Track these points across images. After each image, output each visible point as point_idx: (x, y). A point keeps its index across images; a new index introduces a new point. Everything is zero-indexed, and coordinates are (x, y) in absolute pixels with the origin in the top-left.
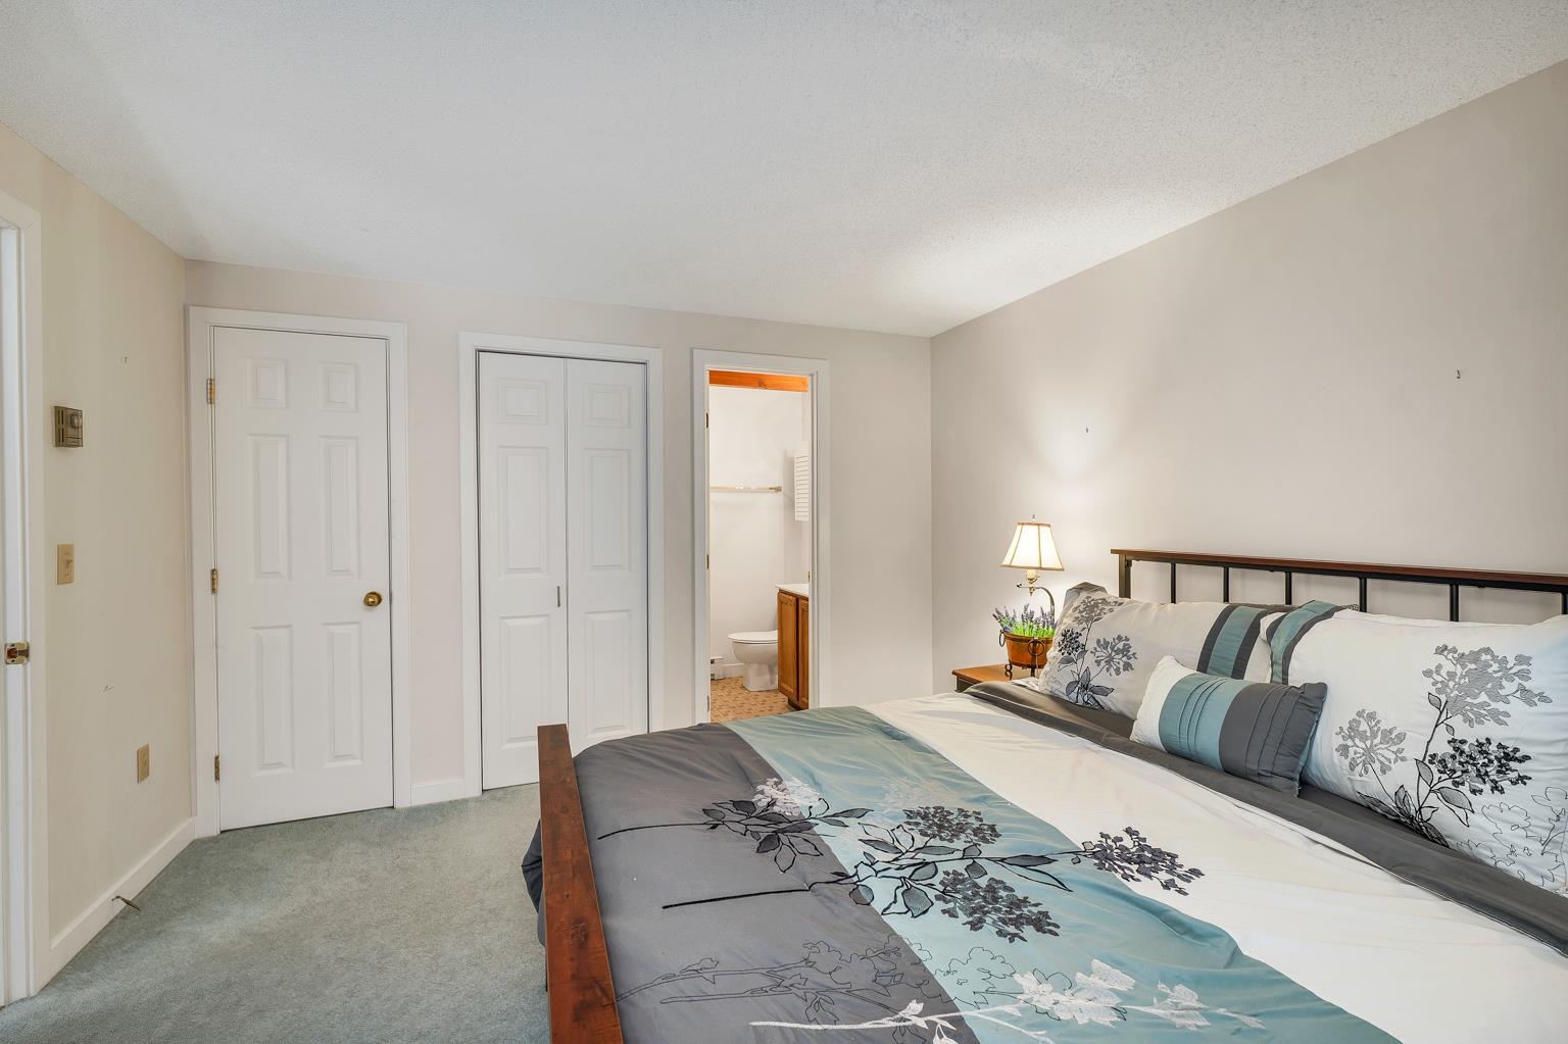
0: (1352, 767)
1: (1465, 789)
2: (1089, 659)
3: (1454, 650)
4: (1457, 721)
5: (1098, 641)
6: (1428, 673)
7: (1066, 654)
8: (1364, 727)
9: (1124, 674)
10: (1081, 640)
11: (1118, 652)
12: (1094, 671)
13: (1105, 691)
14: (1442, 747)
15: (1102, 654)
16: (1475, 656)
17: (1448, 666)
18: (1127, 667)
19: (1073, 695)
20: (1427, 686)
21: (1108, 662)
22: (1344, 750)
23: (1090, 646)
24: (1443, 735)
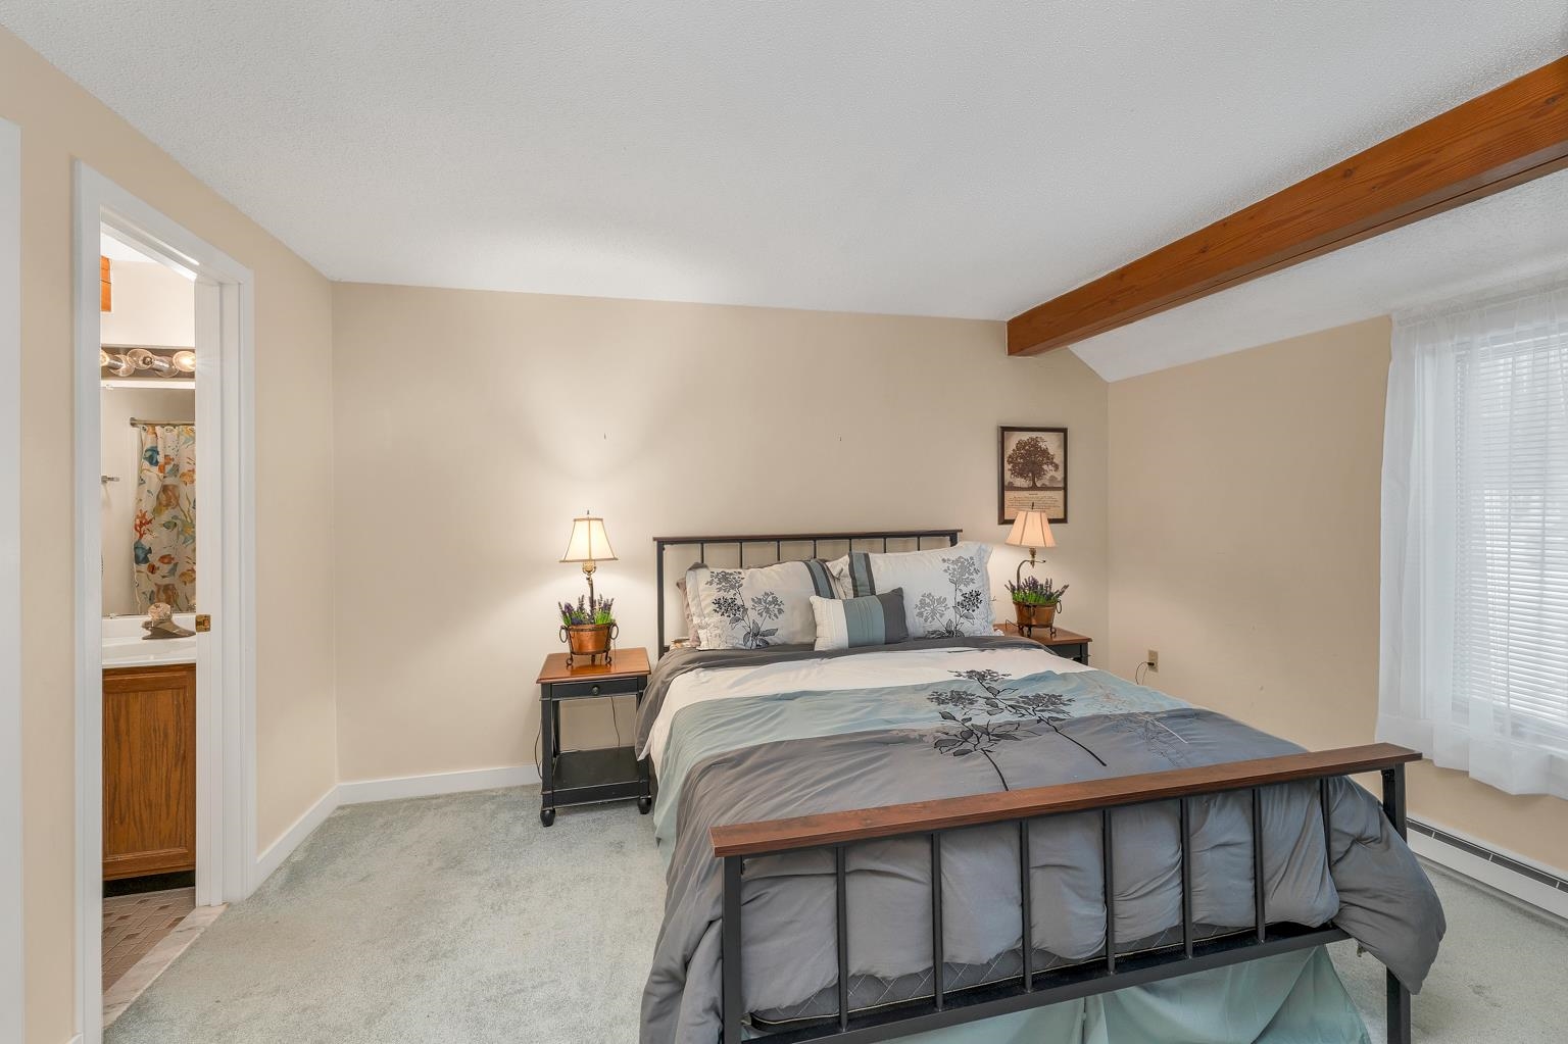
0: (926, 620)
1: (970, 611)
2: (752, 615)
3: (949, 560)
4: (962, 587)
5: (753, 600)
6: (946, 571)
7: (732, 616)
8: (927, 601)
9: (780, 616)
10: (739, 602)
11: (770, 603)
12: (759, 621)
13: (772, 632)
14: (960, 599)
15: (760, 607)
16: (957, 561)
17: (951, 567)
18: (780, 611)
19: (749, 644)
20: (947, 576)
21: (767, 612)
22: (920, 614)
23: (749, 604)
24: (959, 594)
